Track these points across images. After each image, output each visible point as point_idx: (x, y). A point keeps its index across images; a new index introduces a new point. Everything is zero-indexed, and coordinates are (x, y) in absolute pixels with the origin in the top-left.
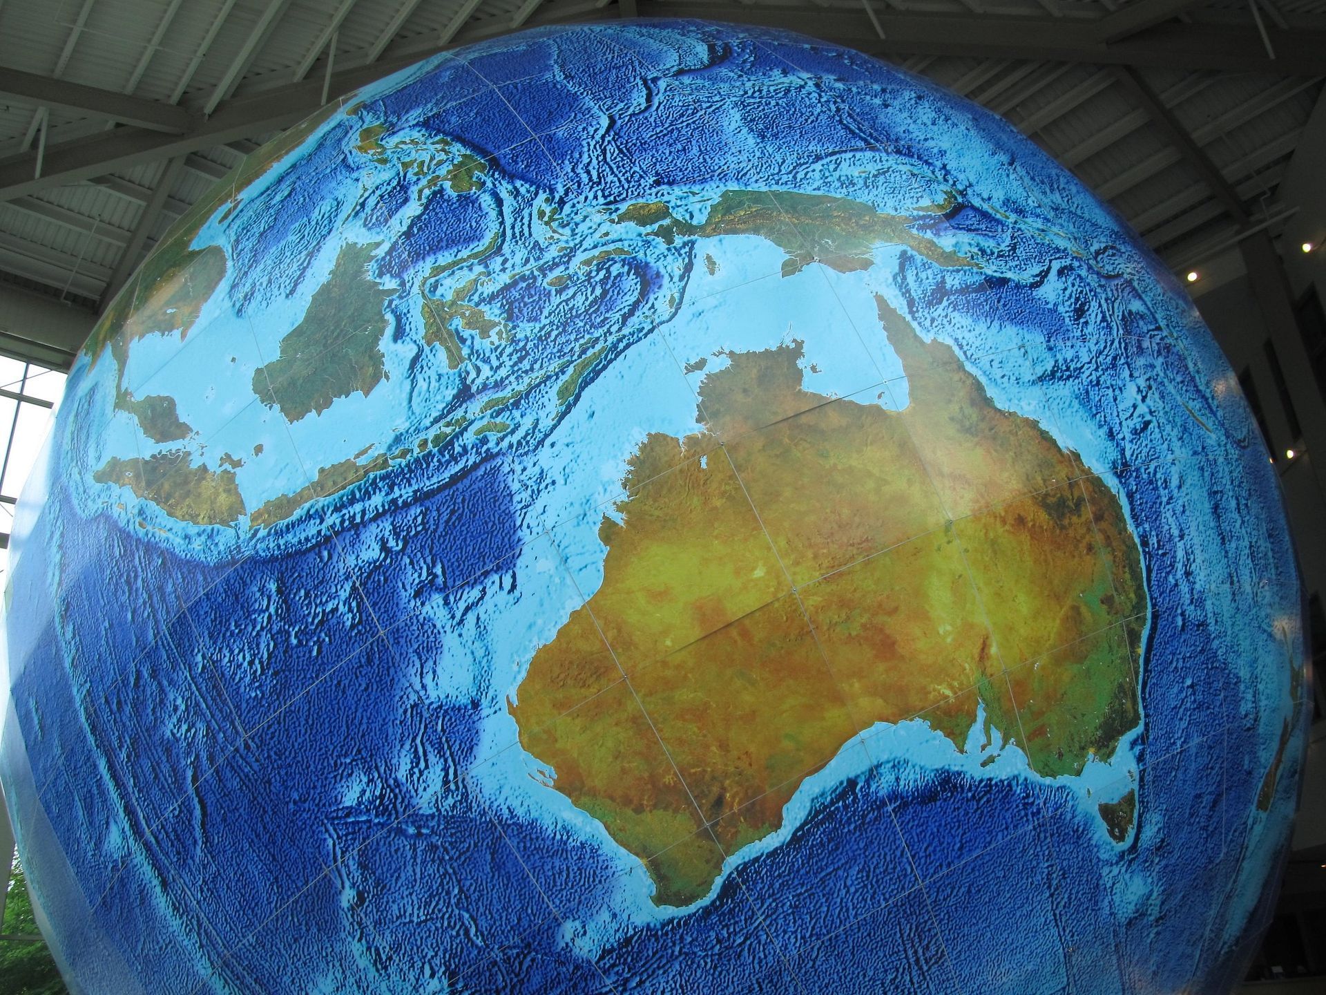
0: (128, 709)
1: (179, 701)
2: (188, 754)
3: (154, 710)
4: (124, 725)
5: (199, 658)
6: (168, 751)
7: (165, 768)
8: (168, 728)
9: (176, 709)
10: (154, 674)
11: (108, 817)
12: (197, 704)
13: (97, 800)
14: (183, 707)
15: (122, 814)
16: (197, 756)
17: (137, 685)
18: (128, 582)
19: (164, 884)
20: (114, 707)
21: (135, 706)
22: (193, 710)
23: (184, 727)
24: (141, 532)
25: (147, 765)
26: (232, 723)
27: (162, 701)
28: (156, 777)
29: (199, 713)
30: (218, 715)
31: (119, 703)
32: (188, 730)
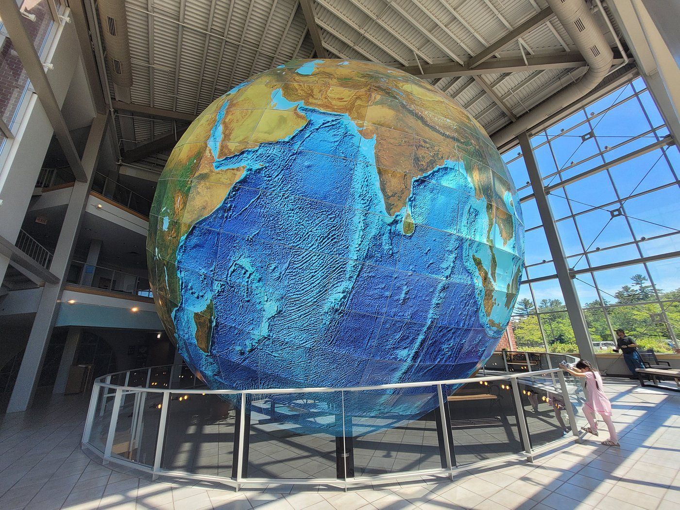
0: (441, 334)
1: (452, 344)
2: (442, 355)
3: (446, 340)
4: (437, 336)
5: (464, 341)
6: (439, 351)
7: (435, 353)
8: (444, 347)
9: (450, 345)
10: (453, 333)
11: (407, 347)
12: (454, 348)
13: (408, 341)
14: (451, 346)
15: (414, 351)
16: (443, 358)
17: (448, 331)
18: (466, 303)
19: (405, 373)
20: (439, 330)
21: (443, 335)
22: (452, 349)
23: (447, 350)
24: (477, 296)
25: (432, 348)
26: (456, 359)
27: (449, 340)
28: (431, 354)
29: (452, 350)
30: (455, 355)
31: (441, 330)
32: (447, 351)
